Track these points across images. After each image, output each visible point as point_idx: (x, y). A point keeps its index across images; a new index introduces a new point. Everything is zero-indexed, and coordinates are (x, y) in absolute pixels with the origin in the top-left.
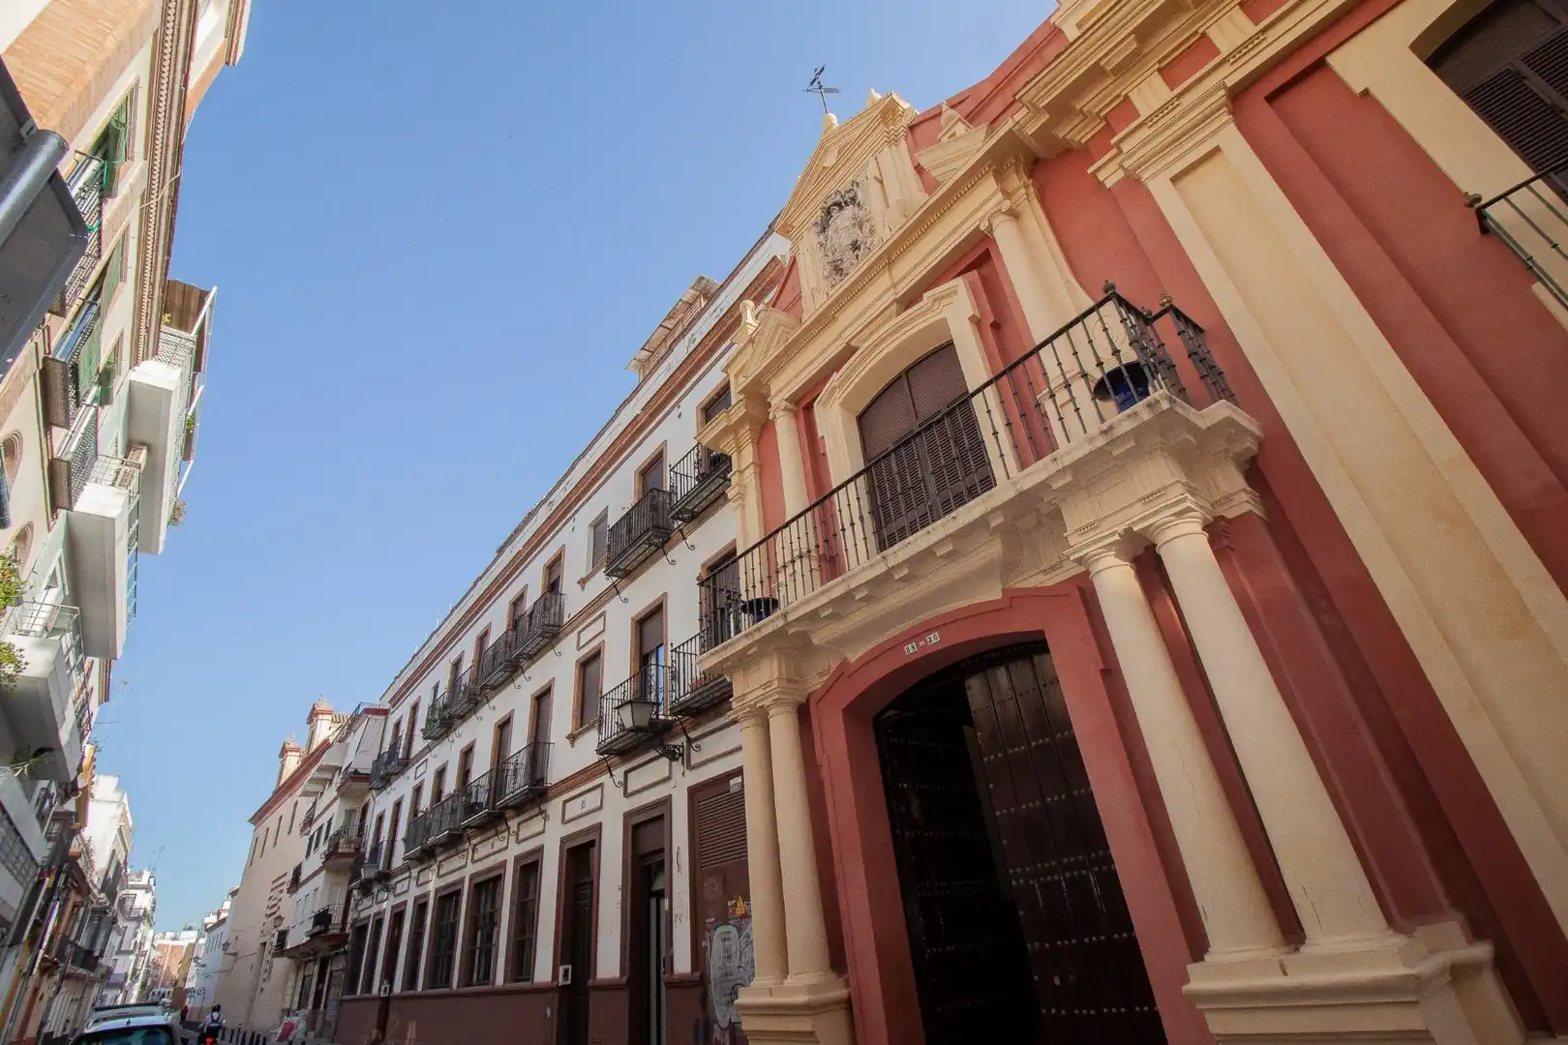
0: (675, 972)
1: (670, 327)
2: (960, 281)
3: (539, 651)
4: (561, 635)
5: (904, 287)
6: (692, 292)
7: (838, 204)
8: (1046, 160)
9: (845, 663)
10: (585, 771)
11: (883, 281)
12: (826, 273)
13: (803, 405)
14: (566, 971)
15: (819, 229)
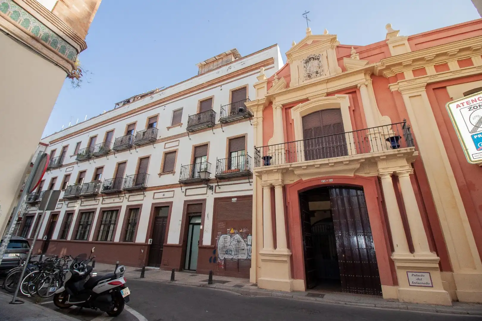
0: (203, 245)
1: (217, 59)
2: (347, 96)
3: (143, 145)
4: (156, 142)
5: (330, 90)
6: (230, 51)
7: (313, 58)
8: (376, 76)
9: (301, 180)
10: (167, 185)
11: (324, 86)
12: (305, 76)
13: (287, 108)
14: (151, 240)
15: (305, 62)
